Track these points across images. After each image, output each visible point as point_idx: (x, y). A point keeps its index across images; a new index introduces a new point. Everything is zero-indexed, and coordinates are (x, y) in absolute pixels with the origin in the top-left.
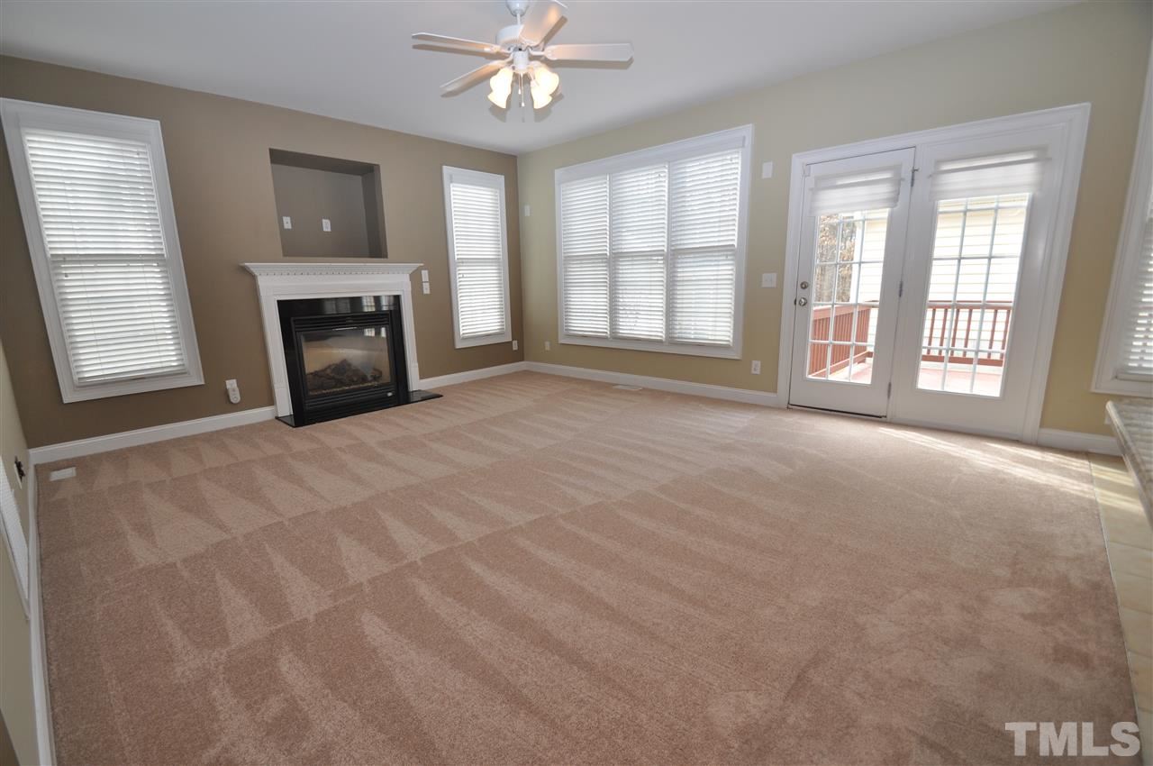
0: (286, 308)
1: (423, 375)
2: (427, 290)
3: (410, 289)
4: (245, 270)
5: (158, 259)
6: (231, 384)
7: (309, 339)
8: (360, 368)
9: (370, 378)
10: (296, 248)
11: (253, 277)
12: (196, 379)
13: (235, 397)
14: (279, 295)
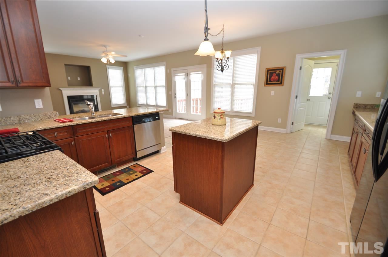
2: (103, 93)
3: (99, 93)
4: (59, 89)
7: (75, 104)
10: (71, 85)
11: (61, 91)
14: (67, 95)
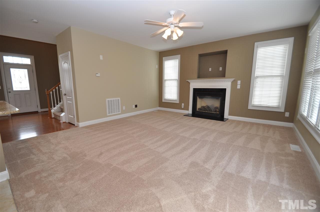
0: (195, 90)
1: (230, 114)
2: (238, 87)
3: (231, 86)
5: (176, 80)
6: (183, 104)
8: (210, 107)
9: (213, 111)
11: (190, 83)
12: (178, 102)
13: (183, 107)
14: (194, 87)
